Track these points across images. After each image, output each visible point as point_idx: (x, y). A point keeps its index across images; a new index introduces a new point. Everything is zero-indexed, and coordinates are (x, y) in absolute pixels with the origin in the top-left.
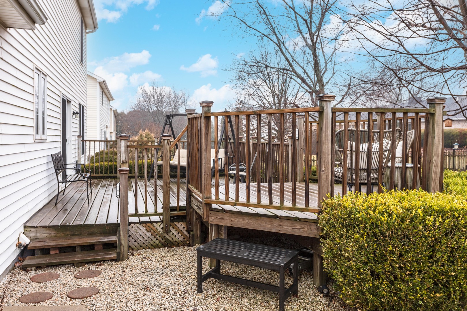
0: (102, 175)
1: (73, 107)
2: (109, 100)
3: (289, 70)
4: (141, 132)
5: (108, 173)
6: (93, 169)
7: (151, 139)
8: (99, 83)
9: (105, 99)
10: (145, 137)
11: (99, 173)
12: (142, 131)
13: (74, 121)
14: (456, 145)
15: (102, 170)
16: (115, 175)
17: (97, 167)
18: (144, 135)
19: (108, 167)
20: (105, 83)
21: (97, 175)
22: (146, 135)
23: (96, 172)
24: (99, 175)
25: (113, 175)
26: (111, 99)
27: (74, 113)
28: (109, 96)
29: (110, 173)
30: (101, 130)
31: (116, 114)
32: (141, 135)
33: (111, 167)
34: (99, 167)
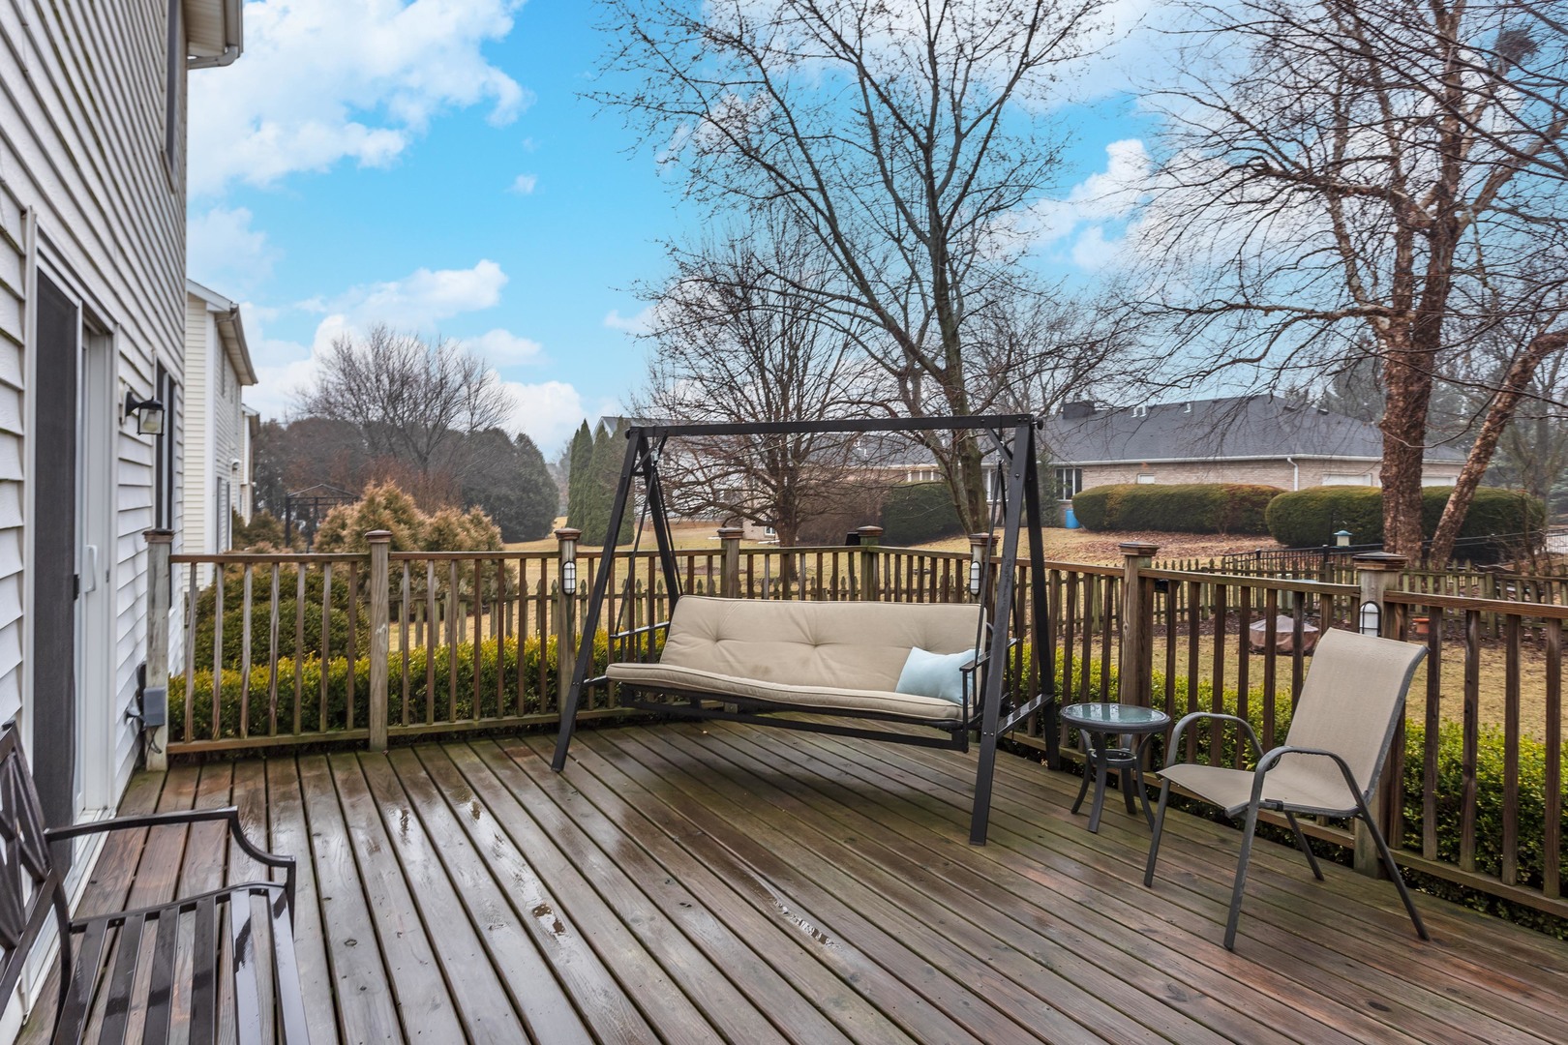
0: (286, 738)
1: (123, 370)
2: (240, 383)
3: (858, 303)
4: (370, 488)
5: (323, 725)
6: (237, 706)
7: (404, 512)
8: (217, 315)
9: (230, 377)
10: (385, 508)
11: (274, 728)
12: (376, 486)
13: (130, 451)
14: (1343, 535)
15: (290, 709)
16: (360, 733)
17: (258, 699)
18: (381, 500)
19: (324, 694)
20: (238, 318)
21: (259, 741)
22: (387, 499)
23: (251, 723)
24: (276, 739)
25: (349, 733)
26: (246, 378)
27: (131, 405)
28: (242, 369)
29: (331, 724)
30: (219, 479)
31: (255, 428)
32: (372, 501)
33: (336, 688)
34: (274, 695)
